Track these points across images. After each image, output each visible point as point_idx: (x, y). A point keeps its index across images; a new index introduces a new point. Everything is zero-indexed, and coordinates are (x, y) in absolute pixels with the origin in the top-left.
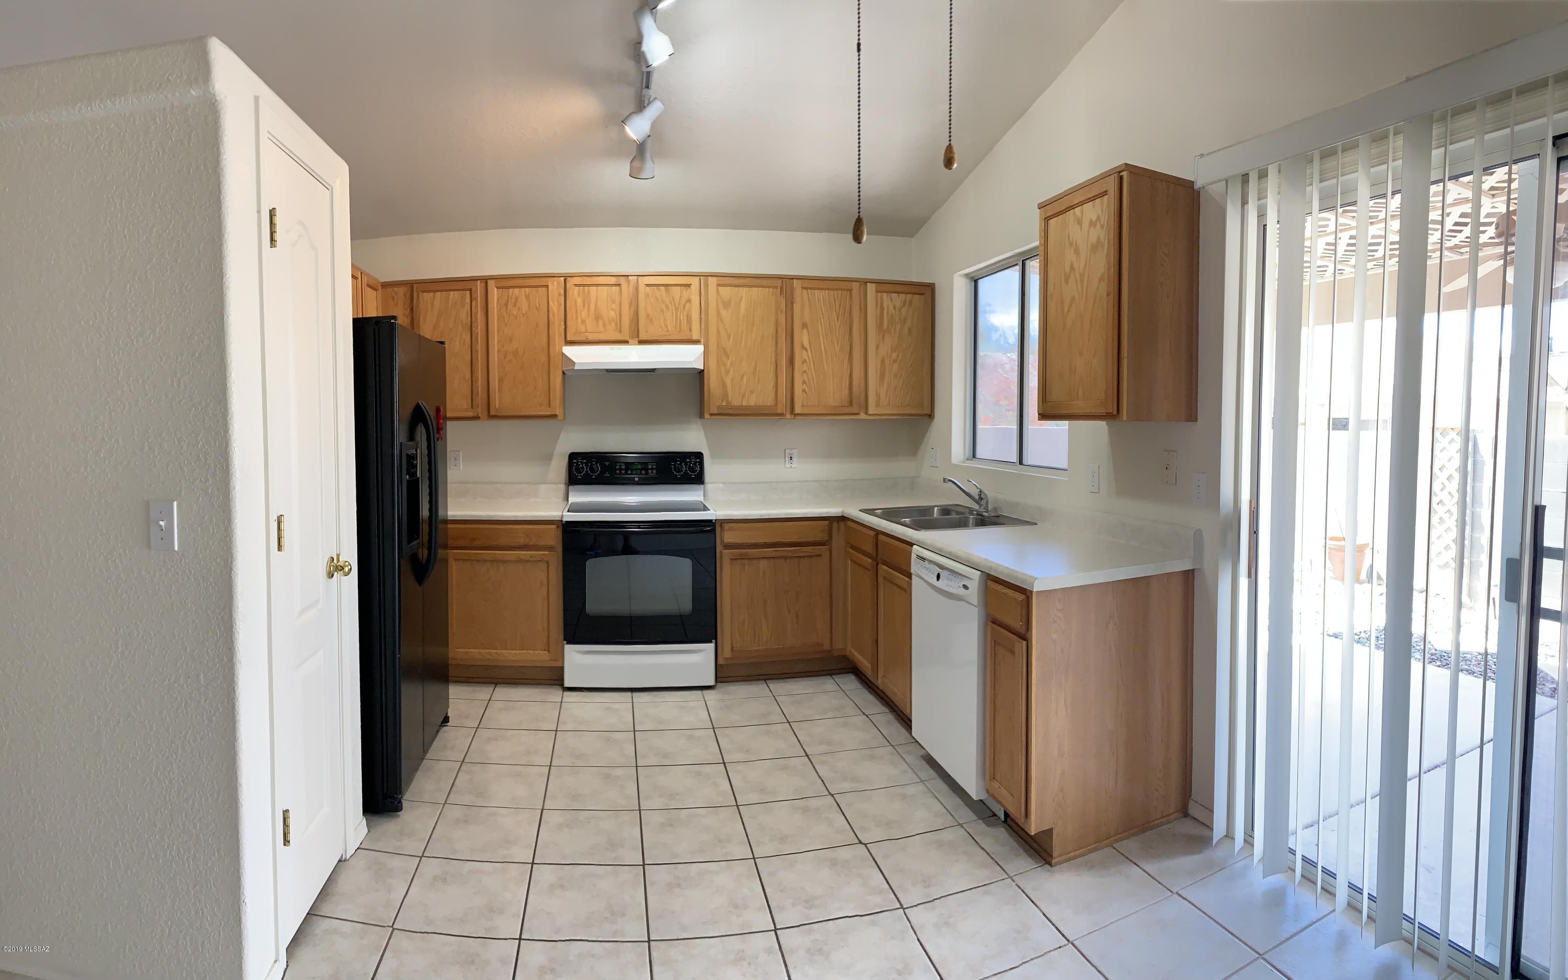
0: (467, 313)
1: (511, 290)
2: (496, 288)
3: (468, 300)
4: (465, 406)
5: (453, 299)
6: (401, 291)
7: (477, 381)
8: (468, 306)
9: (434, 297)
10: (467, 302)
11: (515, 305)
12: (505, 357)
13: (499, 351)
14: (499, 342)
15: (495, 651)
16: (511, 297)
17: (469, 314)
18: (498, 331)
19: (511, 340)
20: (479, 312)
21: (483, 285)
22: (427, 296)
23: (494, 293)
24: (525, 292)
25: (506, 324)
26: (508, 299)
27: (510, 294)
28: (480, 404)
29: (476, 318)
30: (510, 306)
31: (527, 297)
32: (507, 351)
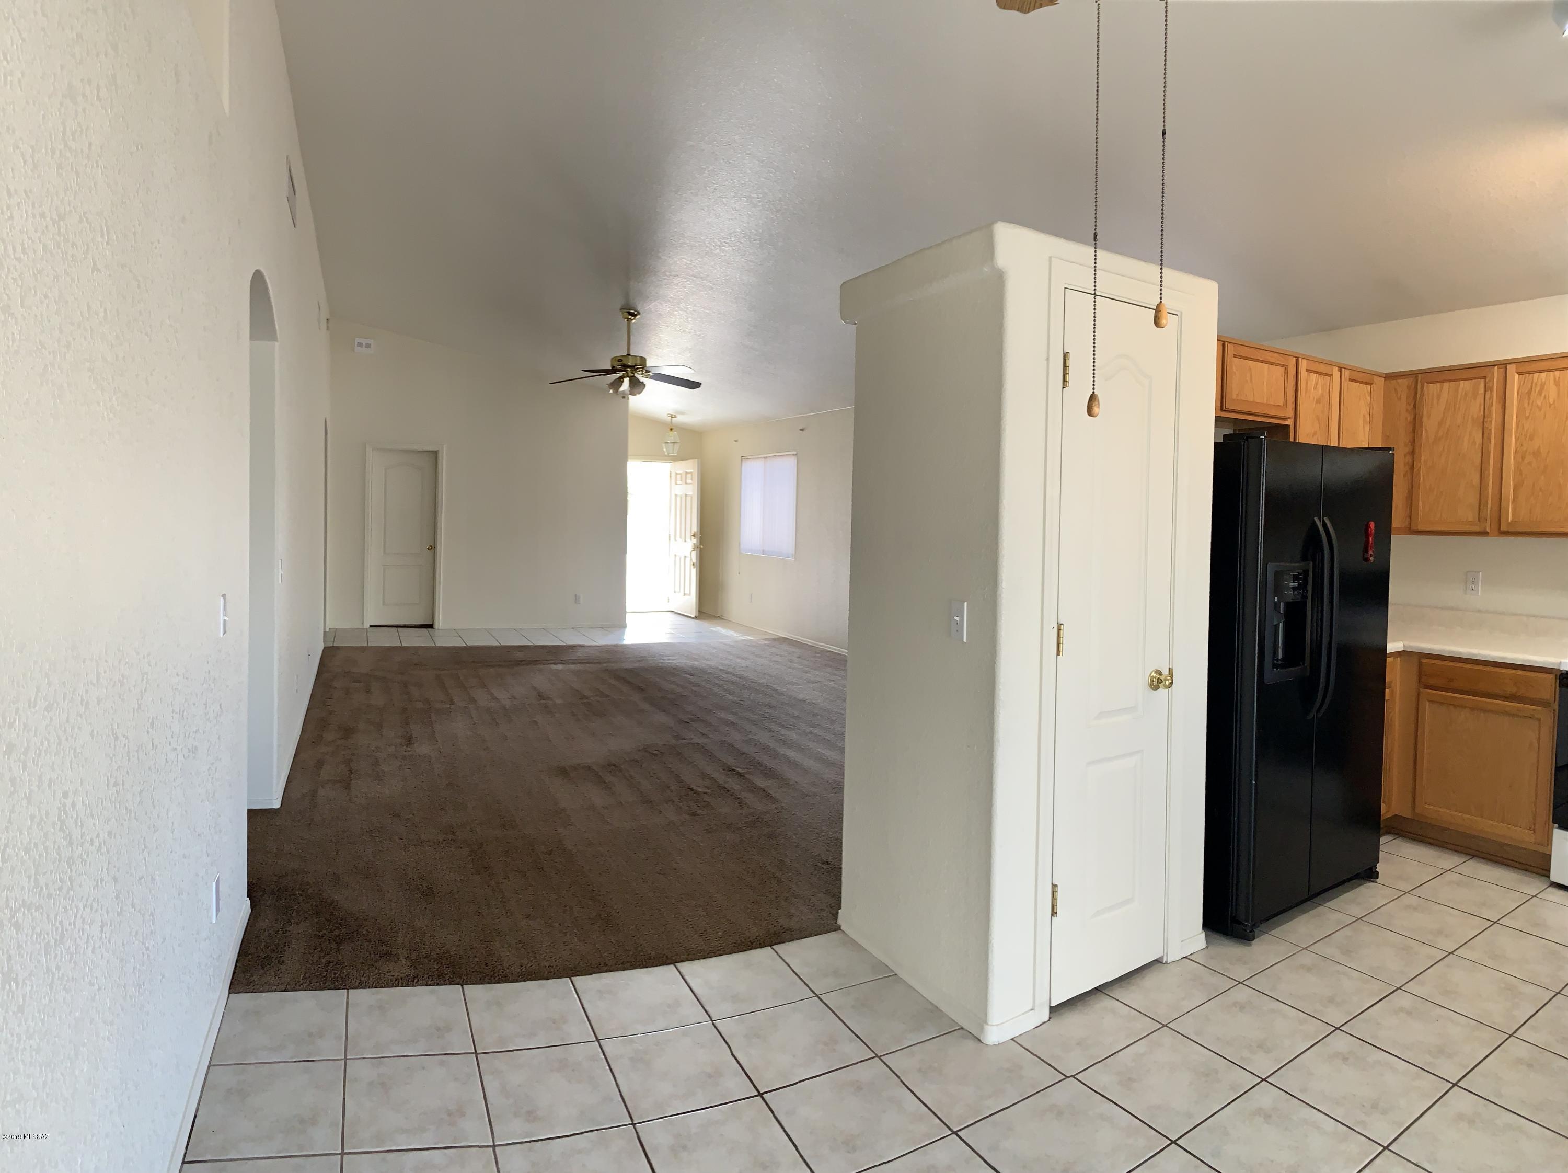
0: (1480, 405)
1: (1536, 375)
2: (1516, 375)
3: (1482, 391)
4: (1471, 519)
5: (1463, 389)
6: (1404, 382)
7: (1487, 489)
8: (1480, 399)
9: (1442, 388)
10: (1479, 392)
11: (1540, 393)
12: (1523, 458)
13: (1516, 452)
14: (1517, 439)
15: (1468, 816)
16: (1536, 384)
17: (1482, 406)
18: (1517, 427)
19: (1531, 438)
20: (1494, 403)
21: (1502, 370)
22: (1433, 388)
23: (1515, 380)
24: (1554, 376)
25: (1527, 418)
26: (1532, 386)
27: (1535, 381)
28: (1488, 517)
29: (1490, 412)
30: (1534, 394)
31: (1557, 383)
32: (1526, 451)
